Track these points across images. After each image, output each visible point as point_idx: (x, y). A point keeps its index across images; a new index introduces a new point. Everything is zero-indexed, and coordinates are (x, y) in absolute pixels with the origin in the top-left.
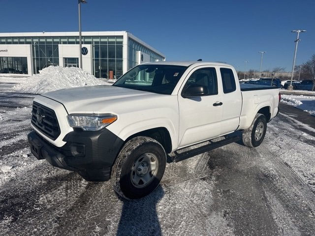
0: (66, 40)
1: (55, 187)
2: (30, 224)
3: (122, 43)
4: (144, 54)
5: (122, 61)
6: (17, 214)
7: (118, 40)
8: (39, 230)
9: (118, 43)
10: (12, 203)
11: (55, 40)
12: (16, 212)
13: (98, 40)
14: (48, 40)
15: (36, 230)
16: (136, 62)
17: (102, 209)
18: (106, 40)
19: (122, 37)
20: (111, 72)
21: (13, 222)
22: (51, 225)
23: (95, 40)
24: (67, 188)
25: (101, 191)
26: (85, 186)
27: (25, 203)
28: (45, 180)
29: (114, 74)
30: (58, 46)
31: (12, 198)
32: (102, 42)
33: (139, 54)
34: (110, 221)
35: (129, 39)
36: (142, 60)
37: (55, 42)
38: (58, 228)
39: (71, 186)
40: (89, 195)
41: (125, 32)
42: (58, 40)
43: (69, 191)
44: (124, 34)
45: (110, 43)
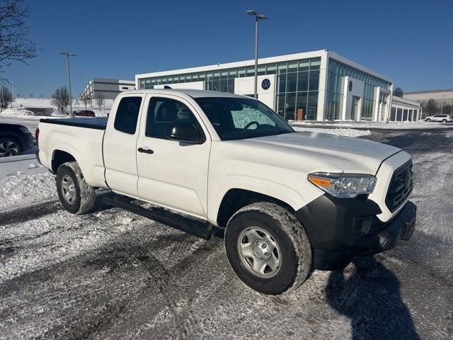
0: (244, 72)
1: (163, 247)
2: (122, 278)
3: (318, 67)
4: (354, 80)
5: (317, 93)
6: (116, 266)
7: (313, 64)
8: (126, 285)
9: (312, 67)
10: (117, 255)
11: (232, 73)
12: (116, 264)
13: (285, 67)
14: (224, 74)
15: (123, 285)
16: (340, 94)
17: (197, 279)
18: (295, 66)
19: (319, 59)
20: (301, 111)
21: (108, 273)
22: (139, 283)
23: (281, 67)
24: (174, 250)
25: (208, 259)
26: (193, 250)
27: (127, 258)
28: (157, 237)
29: (304, 114)
30: (234, 80)
31: (119, 250)
32: (289, 70)
33: (346, 80)
34: (199, 294)
35: (330, 60)
36: (350, 90)
37: (230, 76)
38: (144, 288)
39: (179, 248)
40: (192, 261)
41: (324, 51)
42: (234, 73)
43: (174, 253)
44: (323, 54)
45: (301, 69)
